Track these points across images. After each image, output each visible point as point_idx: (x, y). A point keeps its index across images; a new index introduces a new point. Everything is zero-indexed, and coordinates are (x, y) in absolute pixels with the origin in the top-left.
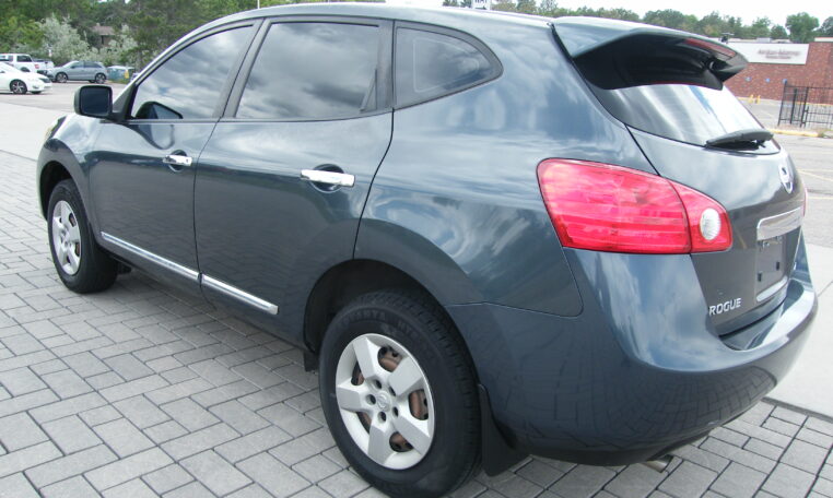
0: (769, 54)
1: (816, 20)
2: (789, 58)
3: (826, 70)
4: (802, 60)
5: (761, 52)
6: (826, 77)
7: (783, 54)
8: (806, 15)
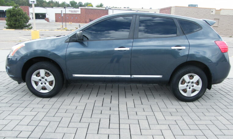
0: (72, 11)
1: (77, 3)
2: (76, 12)
3: (85, 15)
4: (79, 13)
5: (69, 11)
6: (86, 17)
7: (75, 11)
8: (74, 1)
